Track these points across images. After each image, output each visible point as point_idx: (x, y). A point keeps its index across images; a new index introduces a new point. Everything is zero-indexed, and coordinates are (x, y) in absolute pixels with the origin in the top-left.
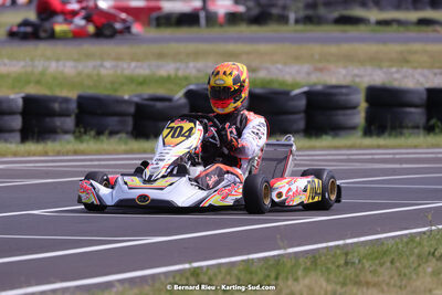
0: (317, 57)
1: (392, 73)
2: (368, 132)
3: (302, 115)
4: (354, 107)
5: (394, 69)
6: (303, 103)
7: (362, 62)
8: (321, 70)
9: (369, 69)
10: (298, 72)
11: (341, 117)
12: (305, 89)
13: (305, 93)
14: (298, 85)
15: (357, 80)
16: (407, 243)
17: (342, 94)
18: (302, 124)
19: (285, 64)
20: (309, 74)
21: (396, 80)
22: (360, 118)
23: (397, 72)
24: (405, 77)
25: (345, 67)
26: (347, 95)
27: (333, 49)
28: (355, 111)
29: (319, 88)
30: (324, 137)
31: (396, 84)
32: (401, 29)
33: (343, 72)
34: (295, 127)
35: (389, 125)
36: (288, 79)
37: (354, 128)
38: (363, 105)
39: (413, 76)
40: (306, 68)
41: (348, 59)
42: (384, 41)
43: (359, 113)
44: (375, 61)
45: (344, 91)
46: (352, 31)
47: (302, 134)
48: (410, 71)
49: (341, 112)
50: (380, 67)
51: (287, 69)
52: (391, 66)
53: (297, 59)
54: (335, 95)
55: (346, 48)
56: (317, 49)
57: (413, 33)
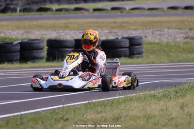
0: (27, 26)
1: (60, 33)
2: (48, 60)
3: (19, 53)
4: (42, 49)
5: (61, 31)
6: (19, 47)
7: (47, 29)
8: (28, 32)
9: (50, 32)
10: (18, 34)
11: (36, 54)
12: (20, 41)
13: (19, 43)
14: (17, 39)
15: (44, 36)
16: (52, 113)
17: (36, 43)
18: (18, 57)
19: (13, 30)
20: (23, 34)
21: (62, 36)
22: (44, 53)
23: (63, 32)
24: (66, 34)
25: (39, 31)
26: (38, 43)
27: (34, 23)
28: (42, 50)
29: (26, 40)
30: (28, 62)
31: (62, 38)
32: (67, 13)
33: (38, 33)
34: (15, 58)
35: (57, 56)
36: (13, 37)
37: (41, 58)
38: (46, 48)
39: (70, 34)
40: (22, 31)
41: (41, 27)
42: (58, 19)
43: (44, 51)
44: (53, 28)
45: (37, 41)
46: (44, 14)
47: (19, 61)
48: (68, 32)
49: (36, 51)
50: (55, 31)
51: (13, 32)
52: (60, 30)
53: (18, 28)
54: (33, 43)
55: (40, 22)
56: (27, 23)
57: (72, 14)
